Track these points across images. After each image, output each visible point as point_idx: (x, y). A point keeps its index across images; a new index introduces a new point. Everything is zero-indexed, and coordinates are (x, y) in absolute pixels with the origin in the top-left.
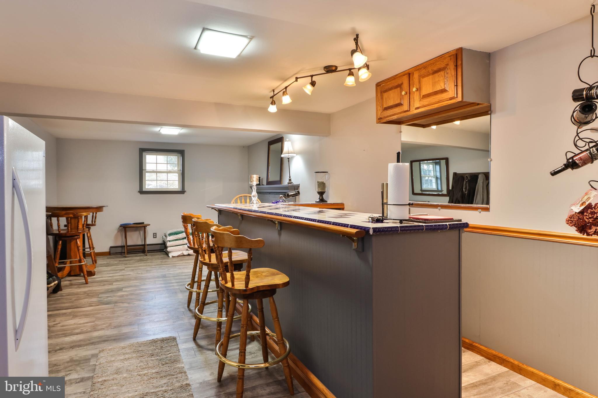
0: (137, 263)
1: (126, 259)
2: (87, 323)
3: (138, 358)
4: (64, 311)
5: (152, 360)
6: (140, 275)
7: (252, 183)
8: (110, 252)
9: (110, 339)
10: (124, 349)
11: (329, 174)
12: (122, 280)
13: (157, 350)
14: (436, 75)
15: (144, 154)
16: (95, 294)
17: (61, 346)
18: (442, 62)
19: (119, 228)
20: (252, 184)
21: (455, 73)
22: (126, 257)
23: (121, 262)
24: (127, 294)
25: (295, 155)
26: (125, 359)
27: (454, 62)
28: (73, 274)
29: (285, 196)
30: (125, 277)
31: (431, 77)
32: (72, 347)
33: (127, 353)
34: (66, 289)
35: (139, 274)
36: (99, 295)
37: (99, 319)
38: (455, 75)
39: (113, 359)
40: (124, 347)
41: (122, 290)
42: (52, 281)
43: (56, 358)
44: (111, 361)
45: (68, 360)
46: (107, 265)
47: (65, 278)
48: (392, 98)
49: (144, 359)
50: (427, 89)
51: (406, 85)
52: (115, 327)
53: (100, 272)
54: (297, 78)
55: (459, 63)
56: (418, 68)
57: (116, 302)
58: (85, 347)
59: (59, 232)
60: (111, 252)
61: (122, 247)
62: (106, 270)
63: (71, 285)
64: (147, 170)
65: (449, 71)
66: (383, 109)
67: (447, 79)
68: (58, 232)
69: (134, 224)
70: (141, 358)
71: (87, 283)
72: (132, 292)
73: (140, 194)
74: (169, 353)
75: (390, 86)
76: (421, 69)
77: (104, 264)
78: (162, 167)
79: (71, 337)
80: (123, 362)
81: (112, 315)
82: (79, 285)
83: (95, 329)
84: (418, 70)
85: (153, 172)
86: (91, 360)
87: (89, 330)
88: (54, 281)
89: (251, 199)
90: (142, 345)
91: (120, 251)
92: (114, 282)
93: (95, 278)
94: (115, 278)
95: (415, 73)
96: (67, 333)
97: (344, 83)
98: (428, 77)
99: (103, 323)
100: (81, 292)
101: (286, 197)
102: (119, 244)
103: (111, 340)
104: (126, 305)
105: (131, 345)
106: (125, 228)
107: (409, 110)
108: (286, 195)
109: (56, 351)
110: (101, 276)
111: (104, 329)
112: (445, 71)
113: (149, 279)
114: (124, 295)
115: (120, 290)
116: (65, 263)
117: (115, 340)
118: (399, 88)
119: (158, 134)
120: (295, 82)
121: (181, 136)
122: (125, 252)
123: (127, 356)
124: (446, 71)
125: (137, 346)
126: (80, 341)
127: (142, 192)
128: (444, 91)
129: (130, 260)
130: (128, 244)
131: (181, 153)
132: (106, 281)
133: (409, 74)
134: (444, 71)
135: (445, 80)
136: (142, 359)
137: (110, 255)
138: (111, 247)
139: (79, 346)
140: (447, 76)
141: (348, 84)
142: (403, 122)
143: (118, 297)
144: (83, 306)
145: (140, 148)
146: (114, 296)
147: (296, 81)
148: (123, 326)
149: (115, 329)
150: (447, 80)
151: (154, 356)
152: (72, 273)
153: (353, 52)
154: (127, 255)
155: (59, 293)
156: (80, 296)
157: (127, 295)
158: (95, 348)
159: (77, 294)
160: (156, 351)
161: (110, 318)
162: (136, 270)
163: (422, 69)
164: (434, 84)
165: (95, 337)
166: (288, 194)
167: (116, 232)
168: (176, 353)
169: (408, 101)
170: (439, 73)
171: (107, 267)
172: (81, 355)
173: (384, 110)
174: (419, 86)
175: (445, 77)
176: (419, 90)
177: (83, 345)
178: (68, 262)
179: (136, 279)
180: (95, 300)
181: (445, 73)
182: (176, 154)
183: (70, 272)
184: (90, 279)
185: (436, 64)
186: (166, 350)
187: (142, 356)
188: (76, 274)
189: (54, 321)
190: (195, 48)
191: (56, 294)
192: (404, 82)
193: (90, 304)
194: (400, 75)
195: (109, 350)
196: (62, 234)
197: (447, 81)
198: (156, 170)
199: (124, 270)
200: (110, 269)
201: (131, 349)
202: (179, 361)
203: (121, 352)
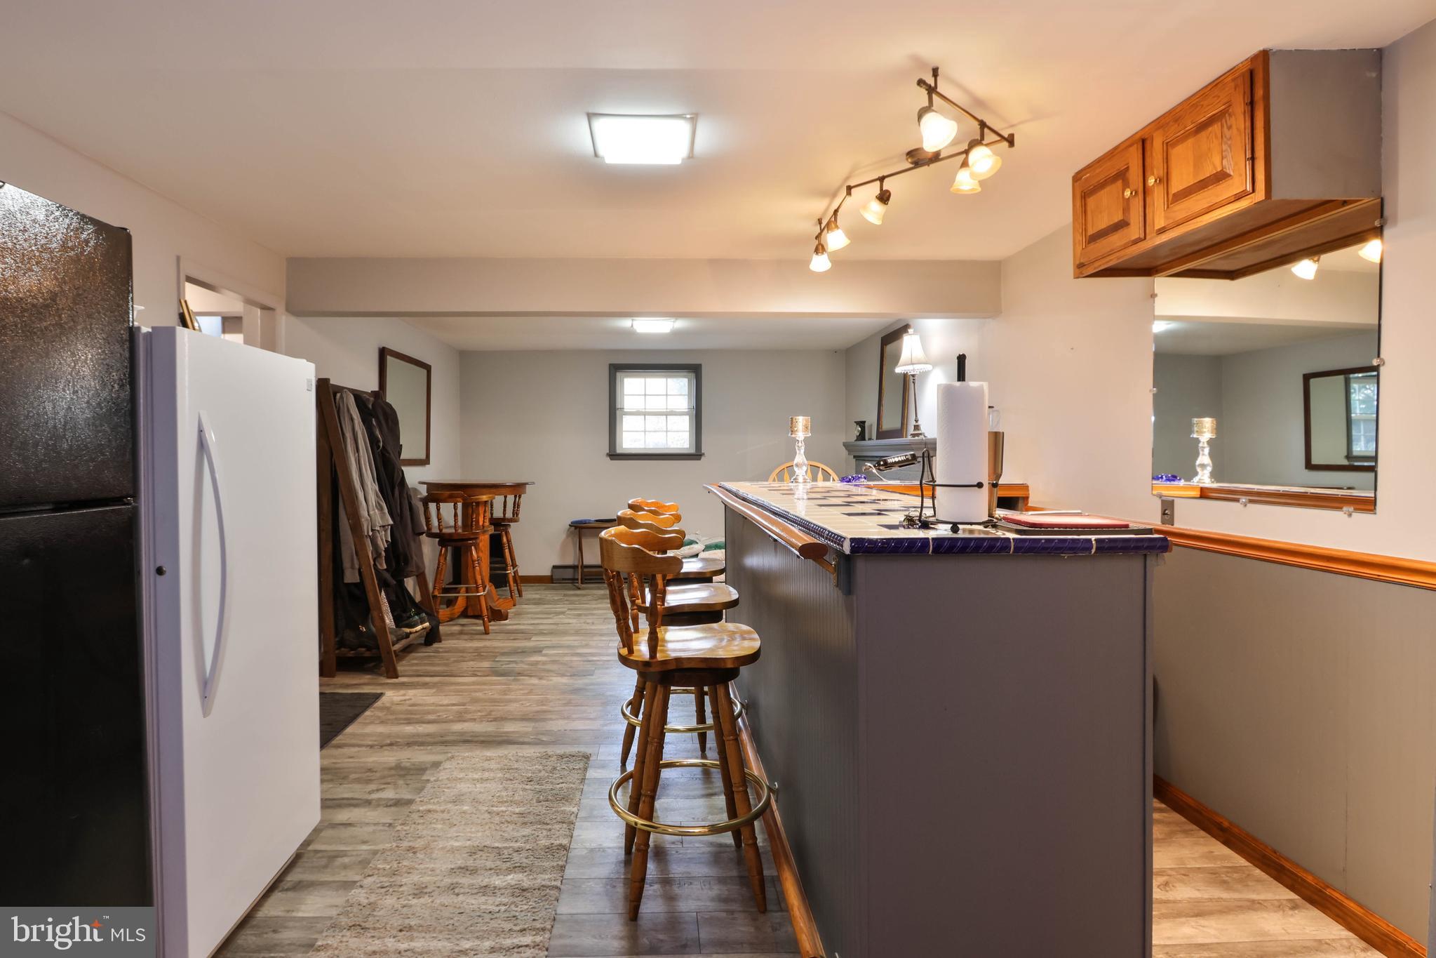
0: (595, 602)
1: (578, 592)
2: (454, 705)
3: (501, 781)
4: (427, 679)
5: (524, 790)
6: (588, 627)
7: (793, 436)
8: (552, 576)
9: (476, 739)
10: (489, 760)
11: (997, 411)
12: (551, 633)
13: (543, 772)
14: (1204, 134)
15: (619, 375)
16: (492, 655)
17: (393, 740)
18: (1216, 98)
19: (568, 530)
20: (795, 438)
21: (1248, 124)
22: (579, 589)
23: (566, 598)
24: (546, 661)
25: (929, 367)
26: (482, 780)
27: (1244, 93)
28: (472, 614)
29: (878, 466)
30: (561, 627)
31: (1190, 141)
32: (409, 744)
33: (489, 770)
34: (448, 640)
35: (588, 623)
36: (496, 657)
37: (475, 701)
38: (1248, 131)
39: (461, 775)
40: (490, 757)
41: (541, 651)
42: (419, 621)
43: (376, 759)
44: (457, 779)
45: (393, 765)
46: (538, 602)
47: (457, 620)
48: (1105, 211)
49: (512, 786)
50: (1181, 178)
51: (1135, 174)
52: (495, 720)
53: (518, 614)
54: (849, 189)
55: (1259, 93)
56: (1160, 123)
57: (519, 674)
58: (429, 747)
59: (441, 530)
60: (554, 577)
61: (574, 567)
62: (534, 610)
63: (461, 633)
64: (625, 410)
65: (1232, 121)
66: (1087, 238)
67: (1229, 142)
68: (438, 531)
69: (597, 521)
70: (508, 782)
71: (487, 632)
72: (557, 659)
73: (611, 459)
74: (561, 781)
75: (1102, 177)
76: (1168, 124)
77: (534, 599)
78: (657, 404)
79: (417, 726)
80: (475, 784)
81: (501, 697)
82: (473, 635)
83: (460, 718)
84: (1162, 127)
85: (637, 413)
86: (428, 772)
87: (451, 717)
88: (422, 623)
89: (792, 473)
90: (522, 759)
91: (571, 577)
92: (536, 634)
93: (506, 625)
94: (541, 627)
95: (1154, 135)
96: (413, 718)
97: (951, 187)
98: (1185, 144)
99: (479, 708)
100: (471, 647)
101: (881, 468)
102: (570, 560)
103: (476, 742)
104: (535, 681)
105: (502, 757)
106: (581, 529)
107: (1142, 236)
108: (882, 463)
109: (382, 747)
110: (517, 622)
111: (475, 719)
112: (1224, 120)
113: (601, 635)
114: (540, 661)
115: (538, 651)
116: (457, 591)
117: (482, 742)
118: (1121, 181)
119: (630, 333)
120: (848, 198)
121: (676, 334)
122: (578, 579)
123: (486, 775)
124: (1226, 122)
125: (512, 758)
126: (428, 735)
127: (614, 455)
128: (1221, 177)
129: (584, 595)
130: (586, 562)
131: (695, 370)
132: (522, 632)
133: (1143, 141)
134: (1221, 121)
135: (1225, 147)
136: (509, 785)
137: (553, 583)
138: (555, 567)
139: (422, 744)
140: (1228, 136)
141: (962, 188)
142: (1159, 268)
143: (529, 664)
144: (461, 675)
145: (610, 365)
146: (522, 662)
147: (849, 193)
148: (511, 719)
149: (493, 723)
150: (1230, 146)
151: (532, 783)
152: (470, 613)
153: (922, 113)
154: (583, 586)
155: (436, 645)
156: (465, 655)
157: (544, 663)
158: (445, 751)
159: (463, 651)
160: (540, 775)
161: (495, 702)
162: (586, 615)
163: (1171, 123)
164: (1198, 161)
165: (453, 733)
166: (886, 464)
167: (564, 536)
168: (574, 784)
169: (1142, 214)
170: (1210, 129)
171: (534, 606)
172: (415, 760)
173: (1089, 243)
174: (1165, 170)
175: (1225, 139)
176: (1165, 180)
177: (427, 743)
178: (463, 590)
179: (577, 633)
180: (486, 664)
181: (1222, 126)
182: (685, 374)
183: (466, 609)
184: (494, 625)
185: (1202, 105)
186: (558, 775)
187: (511, 780)
188: (477, 614)
189: (404, 695)
190: (596, 155)
191: (429, 647)
192: (1130, 164)
193: (475, 671)
194: (1122, 147)
195: (463, 758)
196: (444, 534)
197: (1229, 149)
198: (644, 410)
199: (563, 613)
200: (538, 610)
201: (499, 763)
202: (572, 799)
203: (481, 765)
